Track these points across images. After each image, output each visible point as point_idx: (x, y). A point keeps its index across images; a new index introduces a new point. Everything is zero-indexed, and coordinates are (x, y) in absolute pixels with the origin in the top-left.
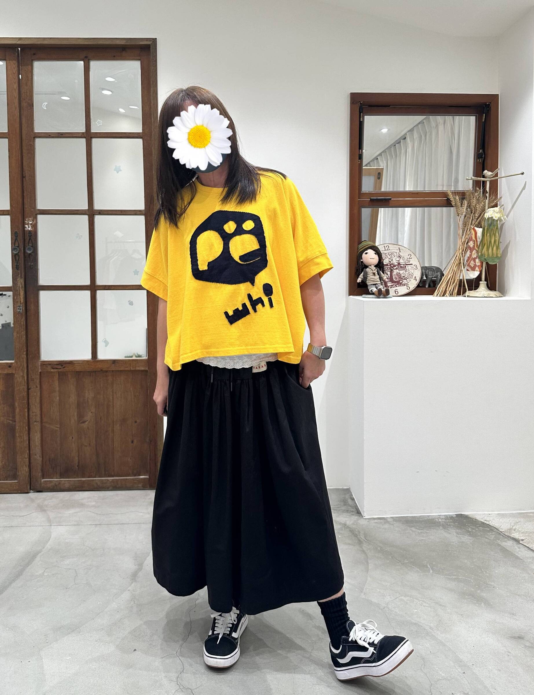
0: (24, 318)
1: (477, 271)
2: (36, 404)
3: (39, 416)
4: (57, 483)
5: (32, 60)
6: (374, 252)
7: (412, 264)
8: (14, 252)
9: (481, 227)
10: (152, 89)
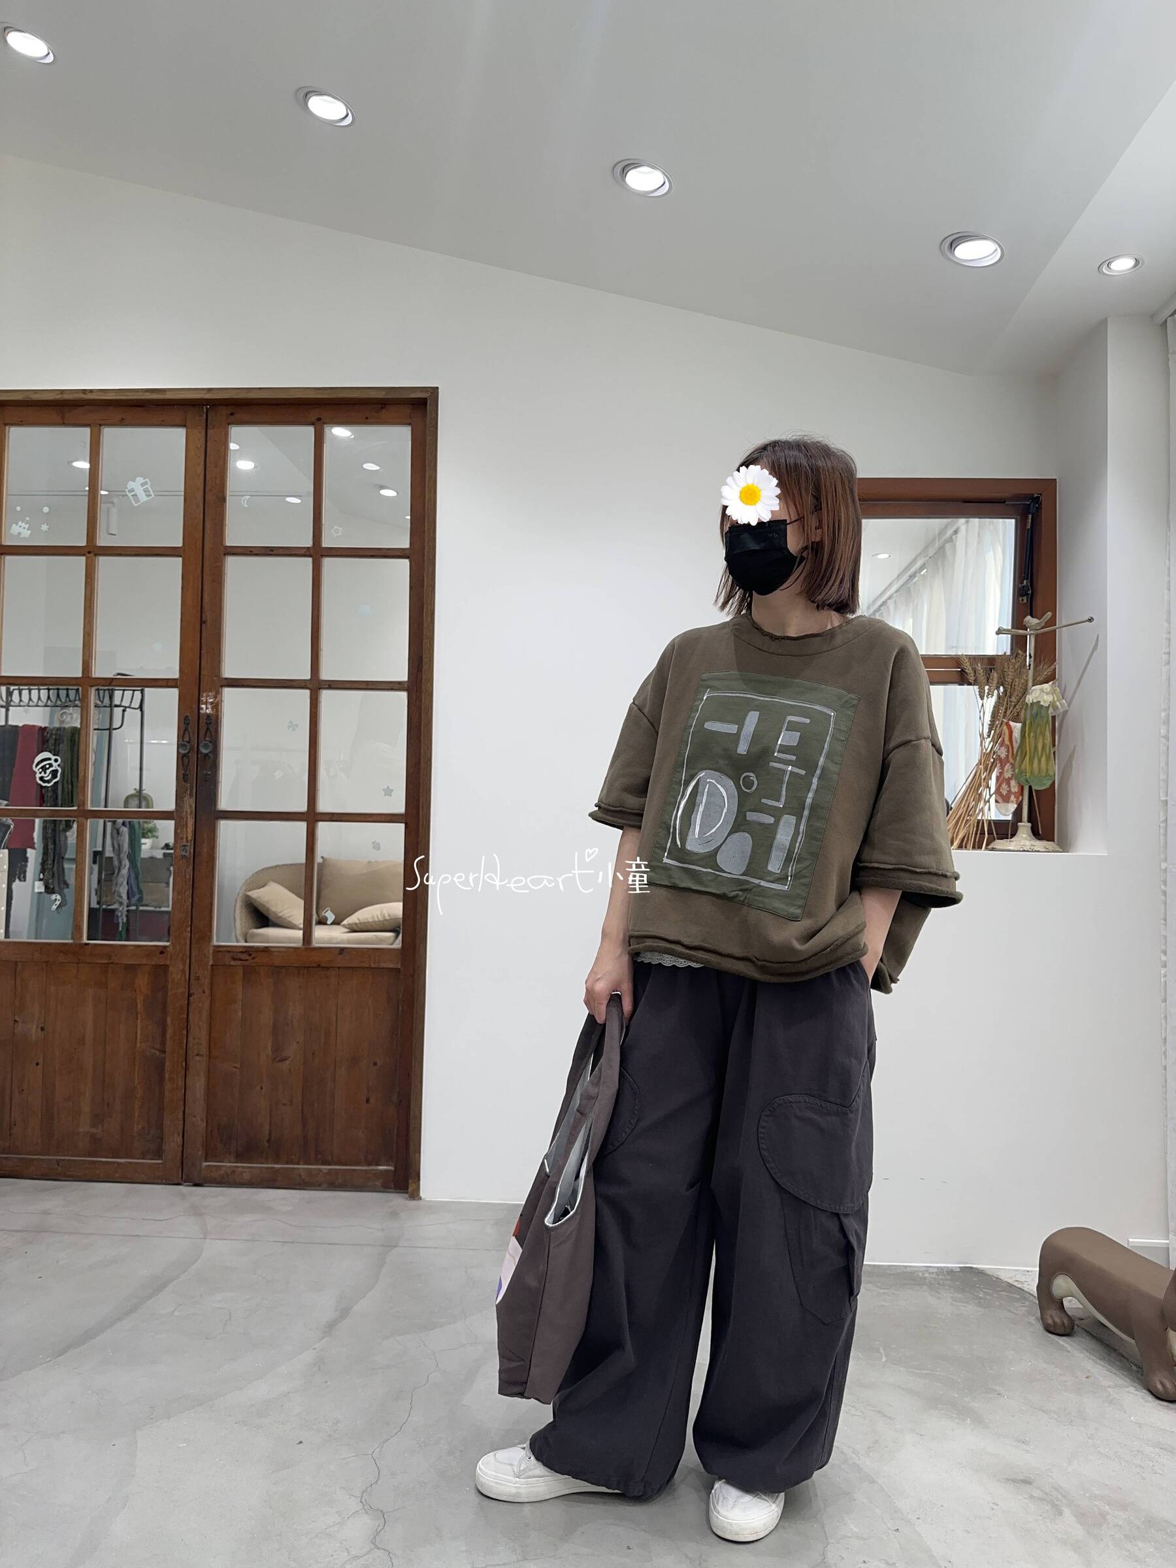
0: (191, 867)
1: (1012, 802)
2: (201, 1023)
3: (205, 1045)
4: (229, 1172)
5: (228, 425)
8: (181, 751)
9: (1020, 722)
10: (427, 474)
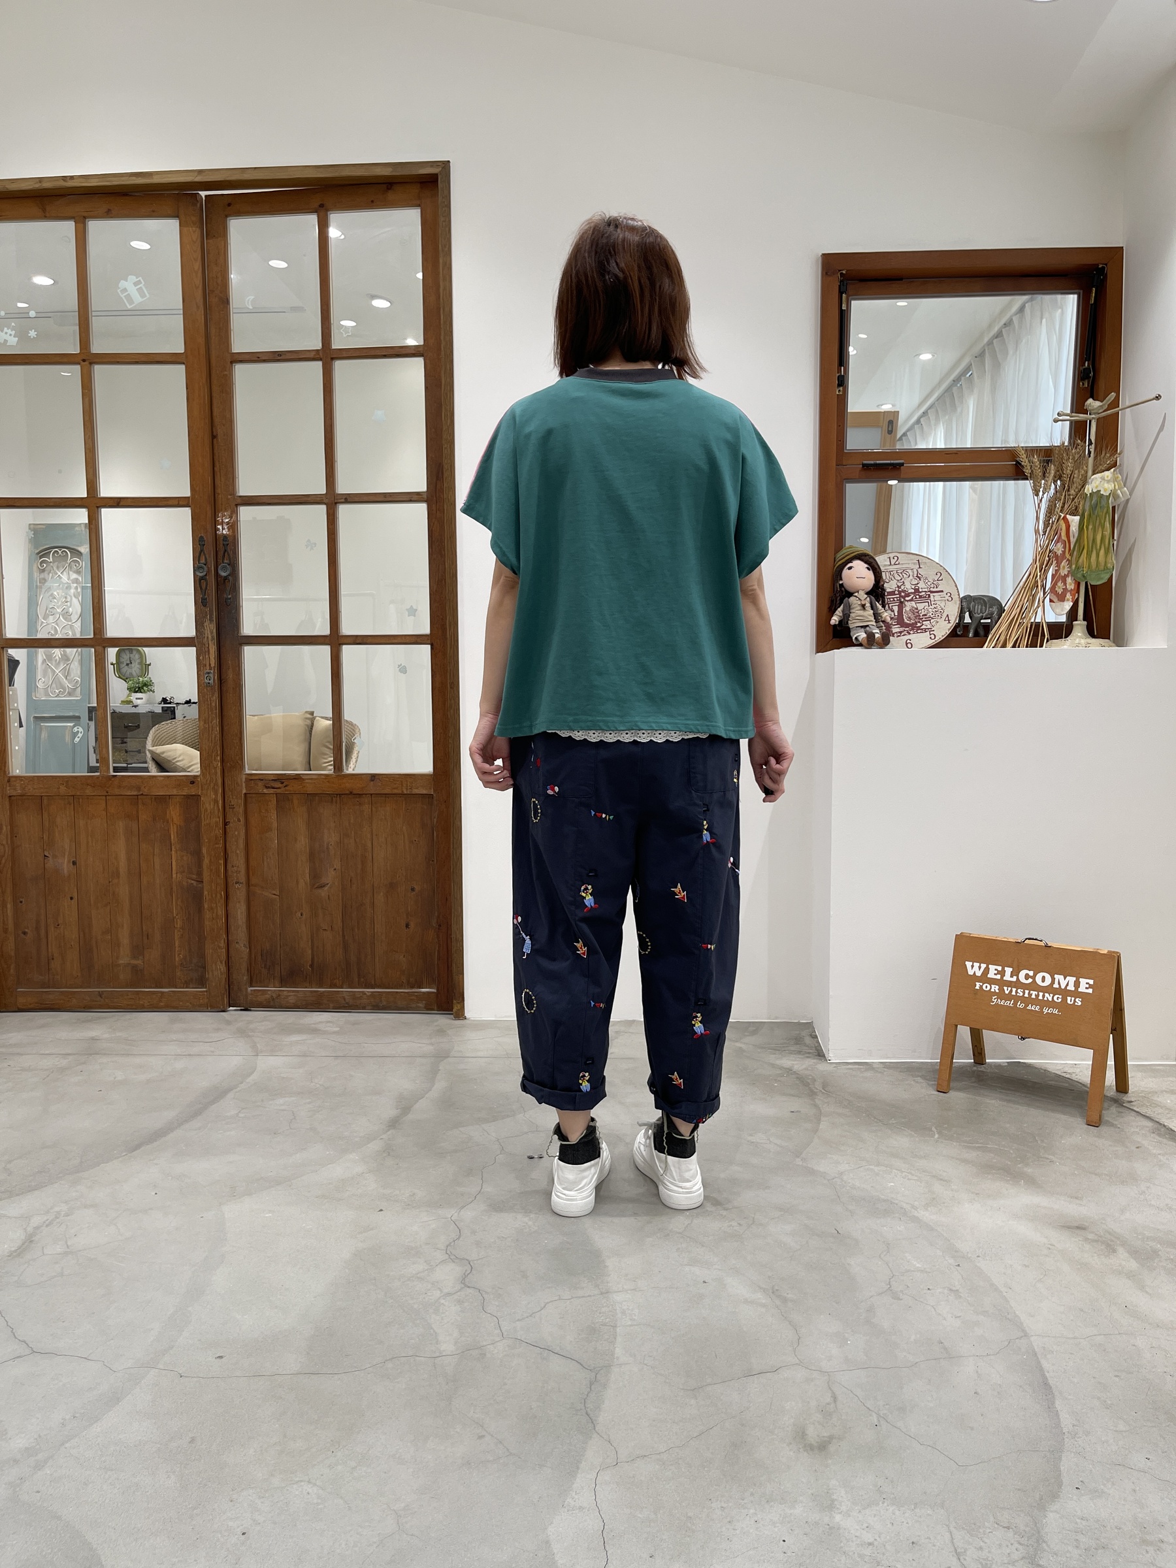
0: (216, 695)
1: (1068, 600)
2: (238, 852)
3: (244, 873)
4: (274, 996)
5: (226, 217)
6: (866, 566)
7: (942, 591)
8: (198, 574)
9: (1078, 515)
10: (441, 261)
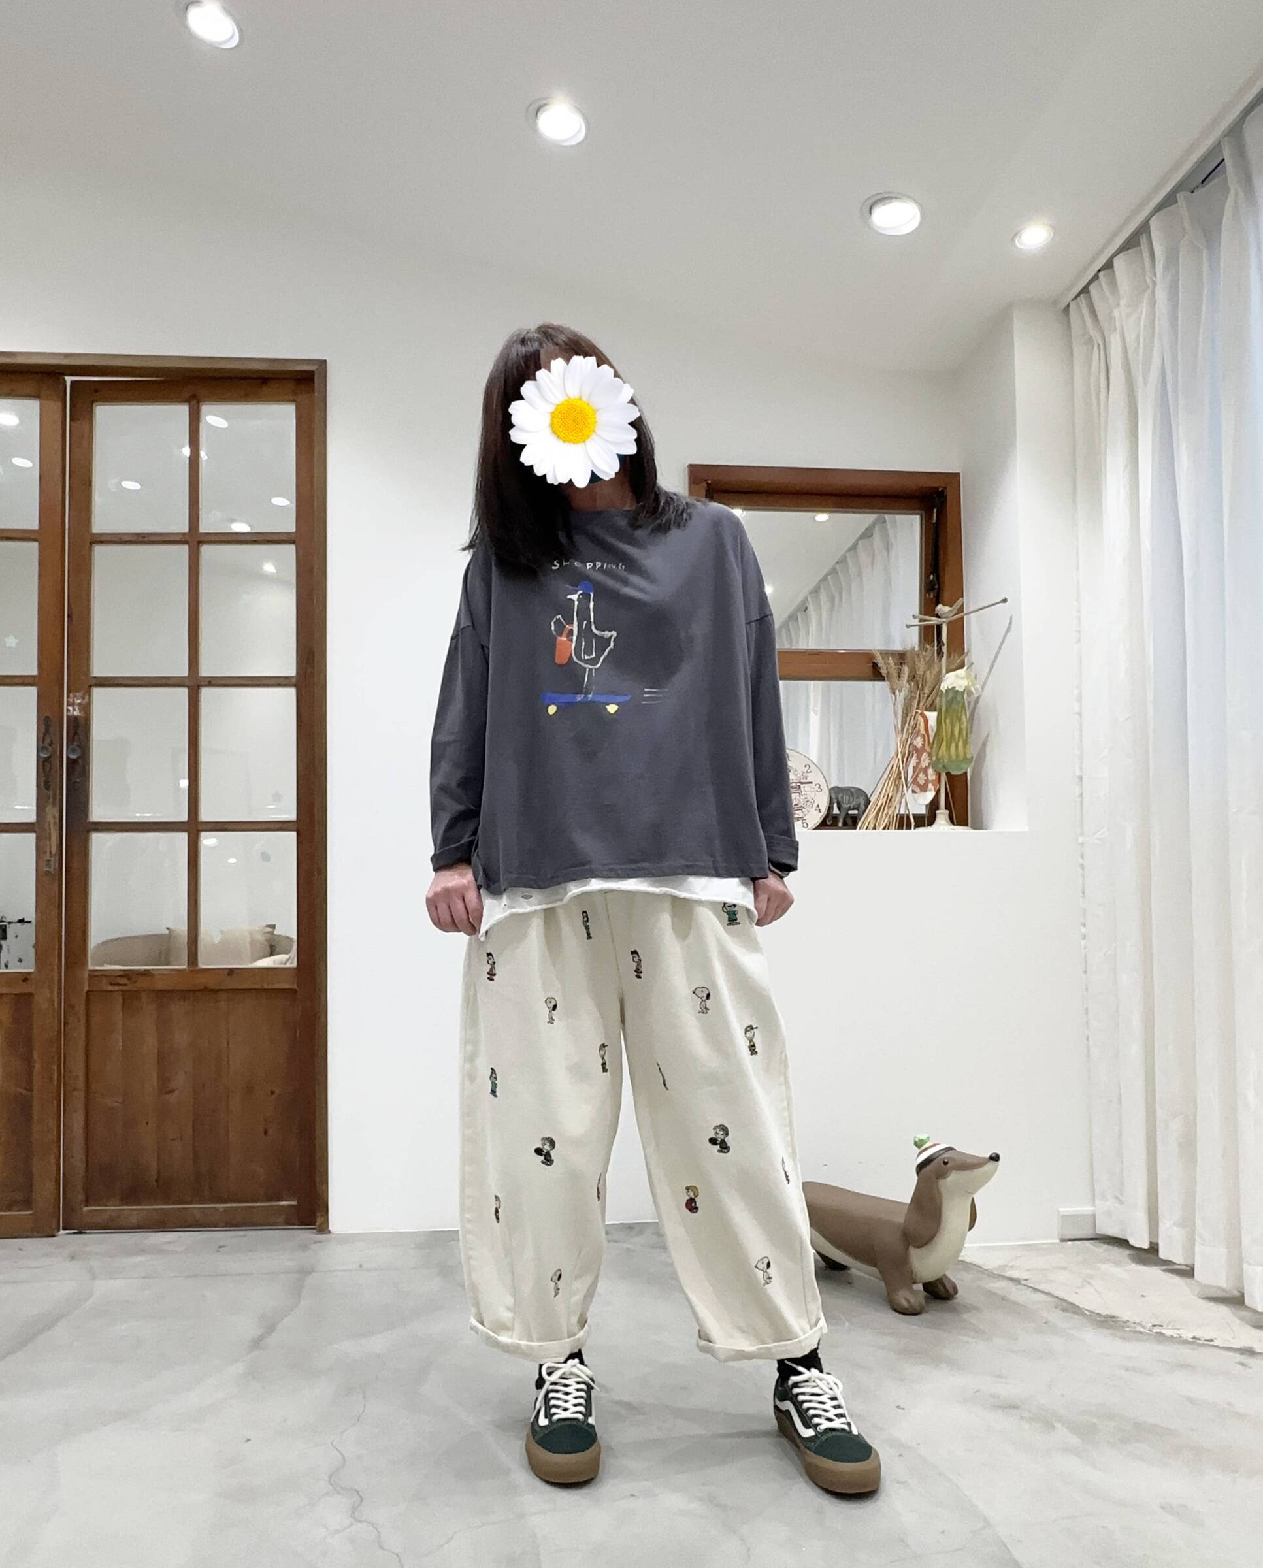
0: (56, 884)
1: (930, 790)
2: (75, 1056)
3: (82, 1079)
4: (115, 1216)
5: (92, 403)
7: (812, 782)
8: (42, 755)
9: (935, 710)
10: (316, 451)
